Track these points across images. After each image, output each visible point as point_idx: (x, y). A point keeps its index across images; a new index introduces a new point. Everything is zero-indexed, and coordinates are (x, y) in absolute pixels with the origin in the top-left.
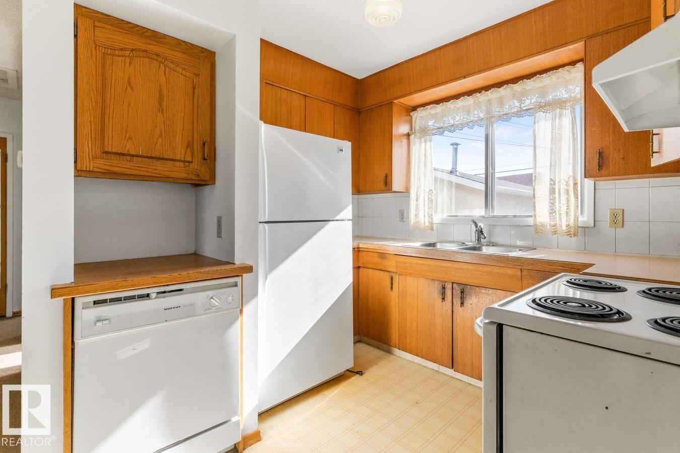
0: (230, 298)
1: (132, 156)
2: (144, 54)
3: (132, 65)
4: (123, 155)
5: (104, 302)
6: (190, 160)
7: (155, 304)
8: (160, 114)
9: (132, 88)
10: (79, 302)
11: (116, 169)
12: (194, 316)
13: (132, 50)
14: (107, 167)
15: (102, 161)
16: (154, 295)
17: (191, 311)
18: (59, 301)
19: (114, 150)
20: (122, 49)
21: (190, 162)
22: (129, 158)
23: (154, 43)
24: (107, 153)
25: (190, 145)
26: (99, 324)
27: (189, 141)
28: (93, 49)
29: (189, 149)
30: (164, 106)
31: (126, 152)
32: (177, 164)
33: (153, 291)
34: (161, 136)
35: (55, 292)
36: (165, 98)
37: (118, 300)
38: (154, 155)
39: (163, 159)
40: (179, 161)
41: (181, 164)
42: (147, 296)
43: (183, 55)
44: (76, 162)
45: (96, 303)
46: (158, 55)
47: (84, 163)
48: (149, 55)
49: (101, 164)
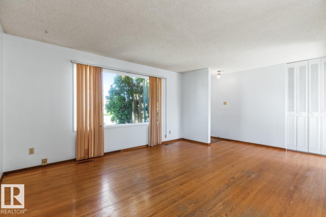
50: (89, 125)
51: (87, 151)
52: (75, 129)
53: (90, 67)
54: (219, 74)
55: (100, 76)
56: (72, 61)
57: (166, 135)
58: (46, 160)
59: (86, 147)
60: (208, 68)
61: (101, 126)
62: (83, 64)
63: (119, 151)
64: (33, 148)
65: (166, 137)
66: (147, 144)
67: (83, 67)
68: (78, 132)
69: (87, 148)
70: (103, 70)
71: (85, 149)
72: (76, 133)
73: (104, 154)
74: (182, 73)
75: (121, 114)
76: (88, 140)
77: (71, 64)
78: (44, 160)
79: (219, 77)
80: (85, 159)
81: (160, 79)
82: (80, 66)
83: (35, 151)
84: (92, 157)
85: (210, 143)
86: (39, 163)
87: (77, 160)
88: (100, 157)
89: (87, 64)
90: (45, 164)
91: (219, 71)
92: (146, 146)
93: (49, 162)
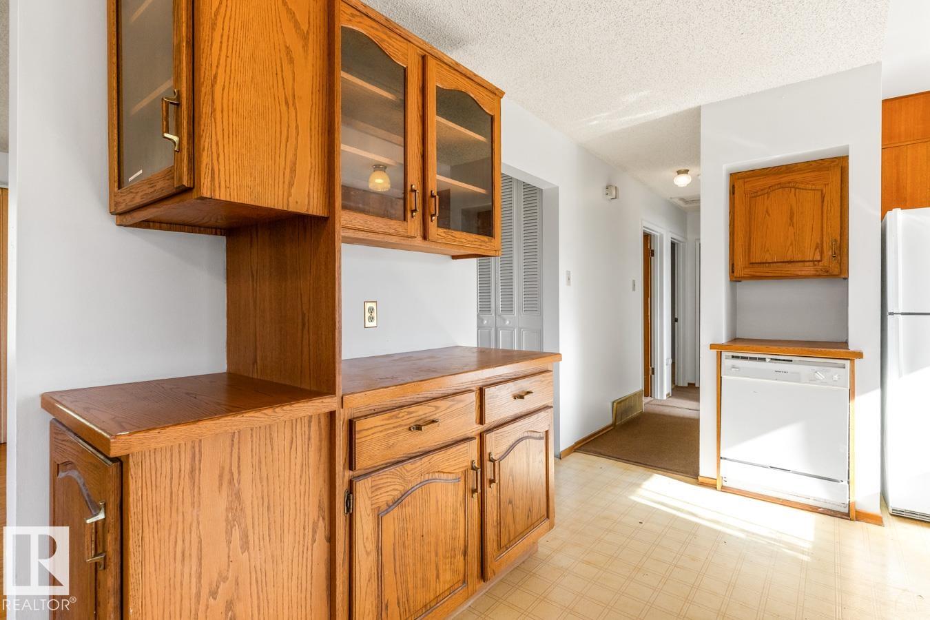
0: (836, 376)
1: (769, 263)
2: (779, 186)
3: (770, 198)
4: (763, 263)
5: (737, 357)
6: (819, 258)
7: (768, 366)
8: (791, 228)
9: (769, 215)
10: (724, 354)
11: (758, 274)
12: (800, 382)
13: (769, 188)
14: (752, 273)
15: (749, 270)
16: (768, 360)
17: (797, 378)
18: (715, 351)
19: (757, 261)
20: (762, 190)
21: (819, 261)
22: (767, 265)
23: (786, 175)
24: (753, 263)
25: (820, 247)
26: (733, 369)
27: (817, 244)
28: (744, 197)
29: (818, 250)
30: (795, 221)
31: (764, 261)
32: (807, 264)
33: (768, 357)
34: (791, 244)
35: (713, 346)
36: (795, 215)
37: (755, 359)
38: (785, 260)
39: (794, 262)
40: (809, 261)
41: (811, 264)
42: (764, 359)
43: (812, 174)
44: (733, 272)
45: (733, 357)
46: (790, 183)
47: (739, 272)
48: (782, 186)
49: (748, 271)
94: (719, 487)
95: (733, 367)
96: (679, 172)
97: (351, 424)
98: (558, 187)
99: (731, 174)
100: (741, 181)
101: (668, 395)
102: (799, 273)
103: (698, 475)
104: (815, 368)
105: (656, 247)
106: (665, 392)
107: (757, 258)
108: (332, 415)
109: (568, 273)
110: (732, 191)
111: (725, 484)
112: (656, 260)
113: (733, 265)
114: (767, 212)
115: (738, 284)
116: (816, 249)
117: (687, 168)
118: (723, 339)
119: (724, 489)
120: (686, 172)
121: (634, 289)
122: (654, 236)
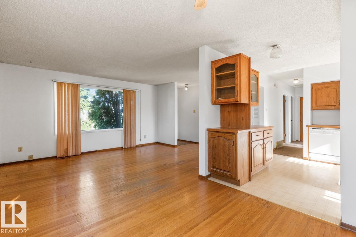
1: (322, 106)
3: (322, 90)
4: (320, 106)
5: (314, 129)
7: (322, 130)
10: (310, 128)
11: (319, 109)
12: (330, 134)
13: (322, 88)
20: (320, 88)
21: (336, 106)
24: (317, 106)
27: (335, 101)
28: (315, 90)
30: (329, 96)
32: (332, 106)
33: (322, 128)
34: (328, 101)
35: (307, 126)
36: (329, 94)
37: (318, 129)
38: (326, 105)
39: (329, 106)
42: (321, 129)
43: (334, 84)
44: (312, 108)
45: (312, 128)
46: (327, 86)
47: (314, 108)
48: (326, 87)
49: (316, 108)
50: (67, 129)
51: (66, 150)
52: (56, 133)
53: (68, 84)
54: (186, 87)
55: (77, 91)
56: (53, 81)
57: (140, 139)
58: (32, 156)
59: (65, 147)
60: (174, 83)
61: (78, 131)
62: (62, 82)
63: (95, 151)
64: (22, 147)
65: (140, 141)
66: (122, 146)
67: (63, 84)
68: (58, 135)
69: (67, 148)
70: (80, 87)
71: (65, 148)
72: (56, 136)
73: (81, 154)
74: (156, 85)
75: (101, 121)
76: (66, 142)
77: (52, 82)
78: (31, 156)
79: (186, 89)
80: (65, 156)
81: (134, 92)
82: (60, 84)
83: (23, 149)
84: (71, 155)
85: (177, 145)
86: (27, 158)
87: (57, 157)
88: (77, 155)
89: (66, 82)
90: (31, 159)
91: (187, 84)
92: (121, 148)
93: (34, 158)
94: (309, 160)
95: (312, 131)
96: (295, 80)
97: (251, 133)
98: (264, 87)
99: (312, 84)
100: (314, 86)
101: (290, 142)
102: (330, 108)
103: (303, 157)
104: (334, 131)
105: (286, 99)
106: (289, 142)
107: (318, 104)
108: (250, 132)
109: (266, 108)
110: (312, 88)
111: (310, 159)
112: (286, 103)
113: (312, 106)
114: (321, 93)
115: (313, 111)
116: (335, 103)
117: (297, 79)
118: (310, 124)
119: (310, 160)
120: (297, 80)
121: (281, 112)
122: (286, 96)
